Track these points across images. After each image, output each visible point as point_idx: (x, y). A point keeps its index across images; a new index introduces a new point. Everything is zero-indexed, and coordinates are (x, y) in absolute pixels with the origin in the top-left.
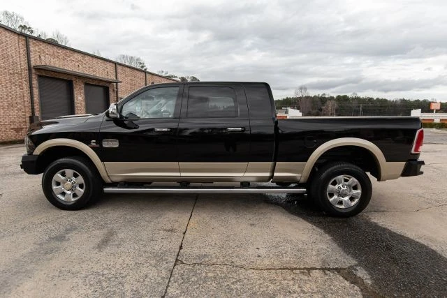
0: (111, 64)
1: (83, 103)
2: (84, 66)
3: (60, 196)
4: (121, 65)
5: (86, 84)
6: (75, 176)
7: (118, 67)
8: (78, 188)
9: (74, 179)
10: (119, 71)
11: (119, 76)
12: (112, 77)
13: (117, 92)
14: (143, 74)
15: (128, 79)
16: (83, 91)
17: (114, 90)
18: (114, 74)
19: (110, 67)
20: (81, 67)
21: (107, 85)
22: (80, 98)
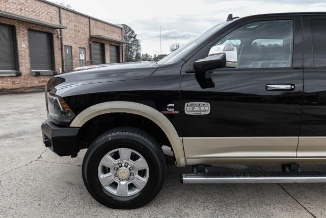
0: (54, 7)
1: (27, 51)
2: (27, 9)
3: (109, 189)
4: (64, 9)
5: (29, 30)
6: (134, 158)
7: (63, 12)
8: (137, 176)
9: (131, 162)
10: (63, 15)
11: (63, 21)
12: (55, 23)
13: (61, 39)
14: (87, 20)
15: (72, 25)
16: (26, 37)
17: (58, 36)
18: (58, 18)
19: (54, 12)
20: (23, 11)
21: (51, 31)
22: (24, 46)
